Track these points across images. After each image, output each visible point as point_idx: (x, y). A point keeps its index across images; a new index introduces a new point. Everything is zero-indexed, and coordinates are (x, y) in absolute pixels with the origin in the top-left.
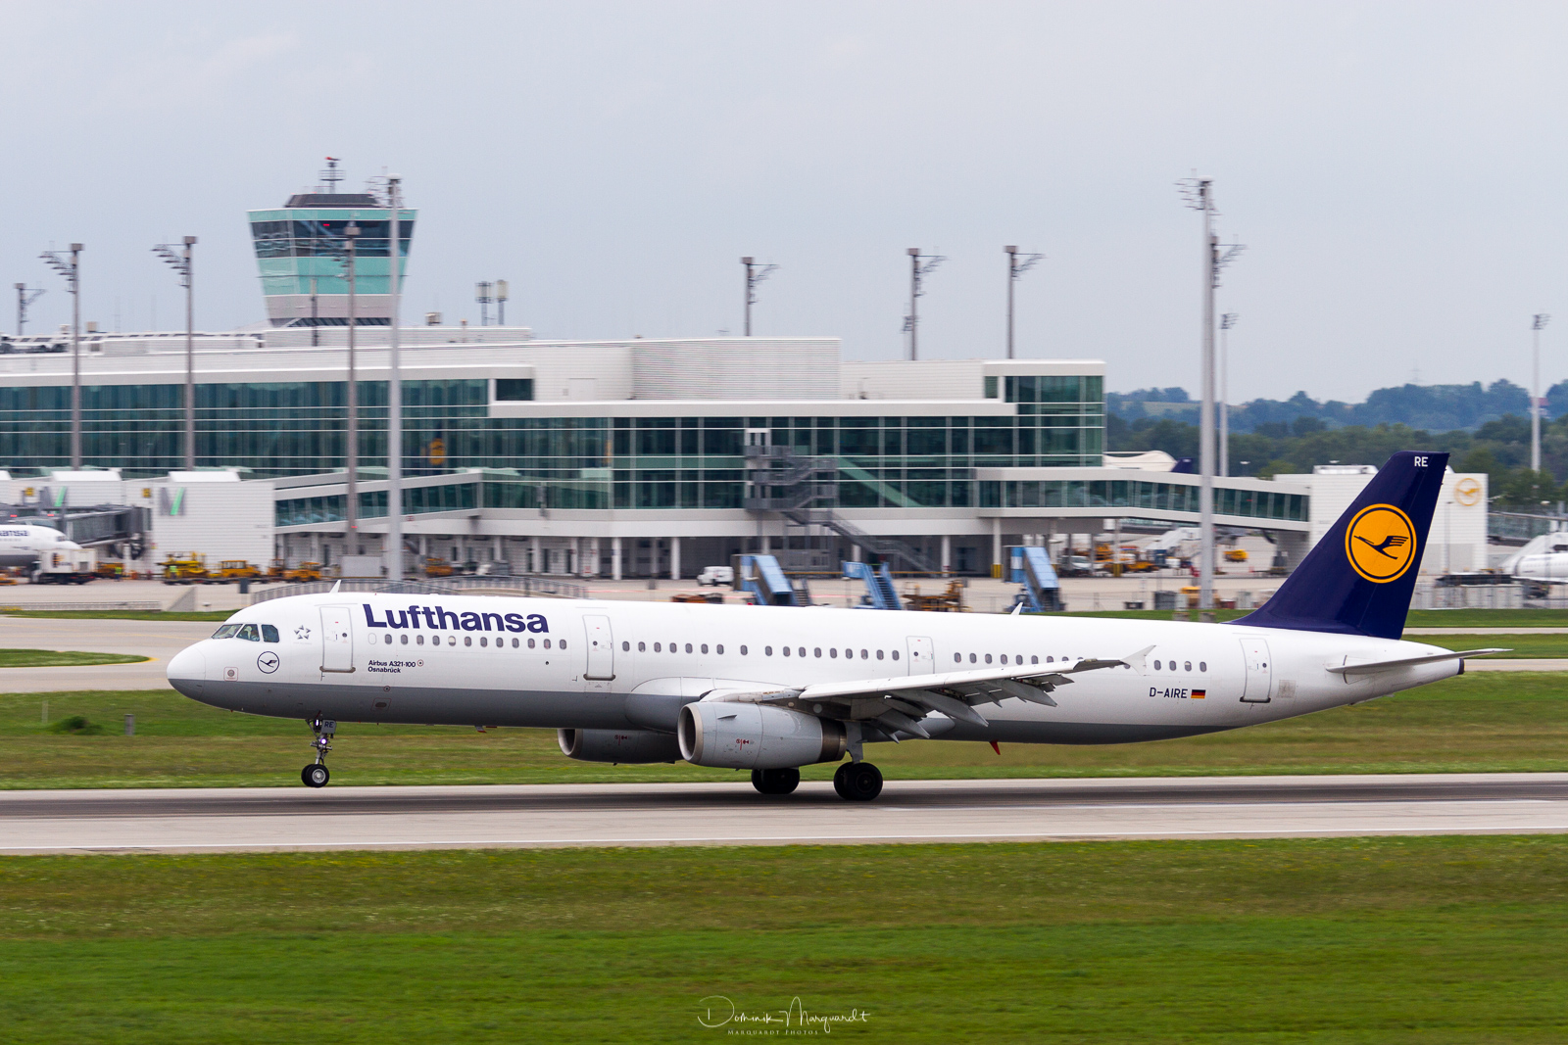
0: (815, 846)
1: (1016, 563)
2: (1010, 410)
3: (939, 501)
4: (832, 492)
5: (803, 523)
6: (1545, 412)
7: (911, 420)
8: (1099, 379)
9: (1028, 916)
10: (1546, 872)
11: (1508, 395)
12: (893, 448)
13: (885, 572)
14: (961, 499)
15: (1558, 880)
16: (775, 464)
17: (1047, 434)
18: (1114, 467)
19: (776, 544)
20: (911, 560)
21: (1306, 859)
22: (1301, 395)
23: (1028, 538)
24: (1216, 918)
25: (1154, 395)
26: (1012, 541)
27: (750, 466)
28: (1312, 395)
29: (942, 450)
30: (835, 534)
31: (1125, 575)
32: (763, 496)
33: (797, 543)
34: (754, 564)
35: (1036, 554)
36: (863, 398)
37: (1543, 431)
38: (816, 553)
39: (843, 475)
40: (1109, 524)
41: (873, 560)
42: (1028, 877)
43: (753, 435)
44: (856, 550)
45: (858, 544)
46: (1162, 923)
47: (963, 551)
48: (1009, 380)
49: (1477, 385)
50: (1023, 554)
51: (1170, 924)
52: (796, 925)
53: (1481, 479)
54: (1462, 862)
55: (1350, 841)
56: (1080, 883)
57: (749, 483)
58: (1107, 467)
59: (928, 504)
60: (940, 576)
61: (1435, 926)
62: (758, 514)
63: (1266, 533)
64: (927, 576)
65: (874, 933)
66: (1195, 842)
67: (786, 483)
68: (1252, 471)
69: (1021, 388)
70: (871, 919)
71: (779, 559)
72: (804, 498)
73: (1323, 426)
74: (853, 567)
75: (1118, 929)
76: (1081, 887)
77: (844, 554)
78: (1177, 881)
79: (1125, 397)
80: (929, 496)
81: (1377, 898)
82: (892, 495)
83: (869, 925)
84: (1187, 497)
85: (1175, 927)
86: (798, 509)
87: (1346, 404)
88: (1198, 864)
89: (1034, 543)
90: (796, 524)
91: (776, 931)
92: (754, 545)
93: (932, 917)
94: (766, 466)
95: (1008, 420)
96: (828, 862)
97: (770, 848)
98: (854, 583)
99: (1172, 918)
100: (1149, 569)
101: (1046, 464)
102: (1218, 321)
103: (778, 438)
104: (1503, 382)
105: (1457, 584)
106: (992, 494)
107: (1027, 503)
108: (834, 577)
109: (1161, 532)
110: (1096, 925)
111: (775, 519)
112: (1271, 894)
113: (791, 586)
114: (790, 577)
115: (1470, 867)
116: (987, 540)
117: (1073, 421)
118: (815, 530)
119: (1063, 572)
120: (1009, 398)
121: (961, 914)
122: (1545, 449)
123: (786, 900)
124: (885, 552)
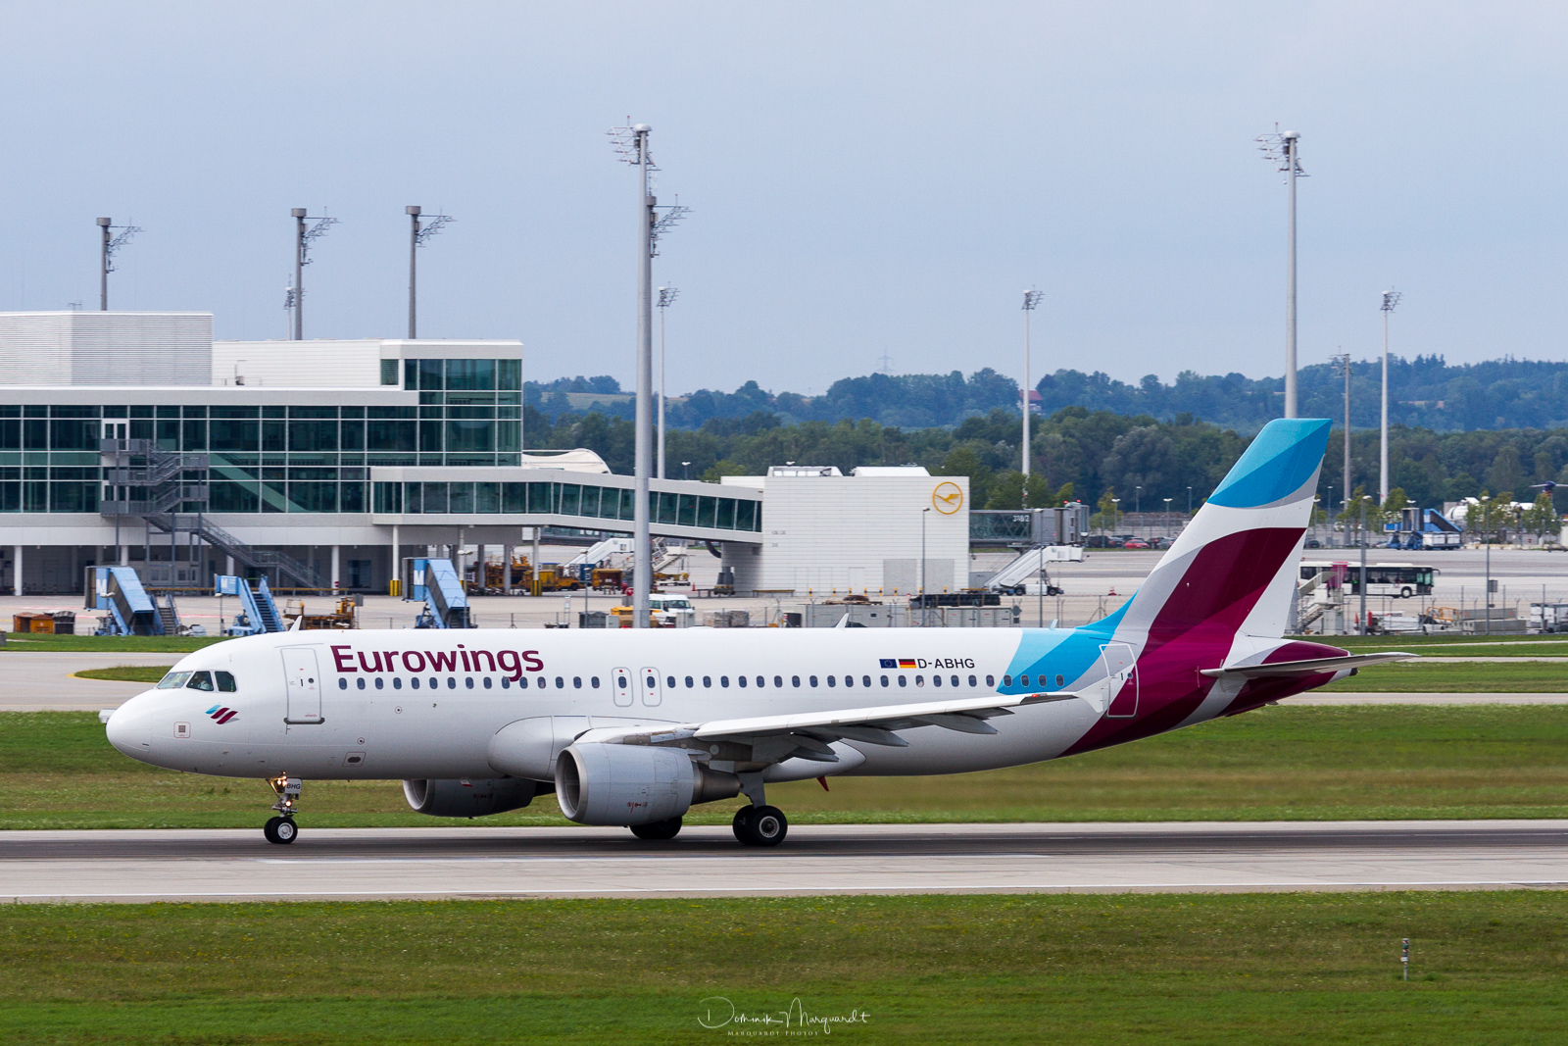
0: (185, 903)
1: (419, 579)
2: (412, 398)
3: (328, 506)
4: (202, 493)
5: (169, 530)
6: (1037, 408)
7: (295, 410)
8: (517, 363)
9: (434, 987)
10: (1043, 938)
11: (995, 388)
12: (274, 442)
13: (264, 587)
14: (354, 504)
15: (1057, 948)
16: (133, 461)
17: (453, 427)
18: (533, 467)
19: (136, 554)
20: (294, 574)
21: (762, 921)
22: (751, 386)
23: (431, 549)
24: (657, 990)
25: (579, 385)
26: (413, 552)
27: (105, 463)
28: (763, 387)
29: (333, 446)
30: (204, 543)
31: (544, 593)
32: (122, 497)
33: (160, 553)
34: (110, 576)
35: (441, 567)
36: (238, 383)
37: (1033, 430)
38: (184, 565)
39: (214, 473)
40: (528, 534)
41: (250, 574)
42: (434, 942)
43: (110, 427)
44: (231, 561)
45: (232, 556)
46: (591, 997)
47: (355, 564)
48: (410, 365)
49: (957, 375)
50: (427, 567)
51: (601, 997)
52: (163, 997)
53: (963, 483)
54: (946, 926)
55: (814, 901)
56: (497, 949)
57: (105, 483)
58: (524, 467)
59: (315, 508)
60: (329, 593)
61: (912, 1000)
62: (117, 521)
63: (711, 546)
64: (315, 594)
65: (254, 1006)
66: (630, 901)
67: (147, 483)
68: (695, 474)
69: (423, 373)
70: (249, 989)
71: (139, 573)
72: (170, 499)
73: (777, 422)
74: (227, 582)
75: (541, 1002)
76: (497, 953)
77: (217, 567)
78: (609, 946)
79: (545, 388)
80: (316, 499)
81: (844, 967)
82: (273, 498)
83: (248, 996)
84: (618, 502)
85: (607, 1000)
86: (163, 513)
87: (803, 397)
88: (636, 927)
89: (439, 555)
90: (159, 531)
91: (140, 1004)
92: (111, 555)
93: (321, 988)
94: (126, 463)
95: (408, 411)
96: (199, 922)
97: (132, 906)
98: (227, 601)
99: (603, 991)
100: (574, 587)
101: (452, 462)
102: (656, 298)
103: (138, 431)
104: (987, 371)
105: (934, 606)
106: (390, 497)
107: (430, 508)
108: (204, 594)
109: (589, 543)
110: (515, 998)
111: (136, 525)
112: (720, 964)
113: (153, 603)
114: (153, 593)
115: (954, 933)
116: (386, 550)
117: (486, 412)
118: (183, 539)
119: (472, 590)
120: (410, 384)
121: (356, 984)
122: (1036, 450)
123: (148, 967)
124: (264, 565)
